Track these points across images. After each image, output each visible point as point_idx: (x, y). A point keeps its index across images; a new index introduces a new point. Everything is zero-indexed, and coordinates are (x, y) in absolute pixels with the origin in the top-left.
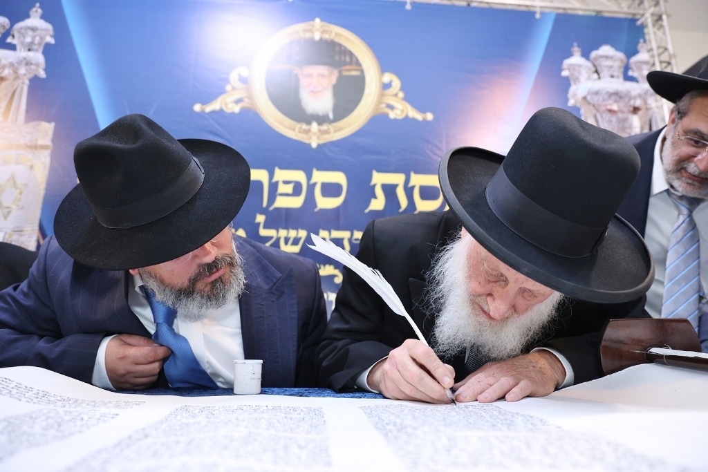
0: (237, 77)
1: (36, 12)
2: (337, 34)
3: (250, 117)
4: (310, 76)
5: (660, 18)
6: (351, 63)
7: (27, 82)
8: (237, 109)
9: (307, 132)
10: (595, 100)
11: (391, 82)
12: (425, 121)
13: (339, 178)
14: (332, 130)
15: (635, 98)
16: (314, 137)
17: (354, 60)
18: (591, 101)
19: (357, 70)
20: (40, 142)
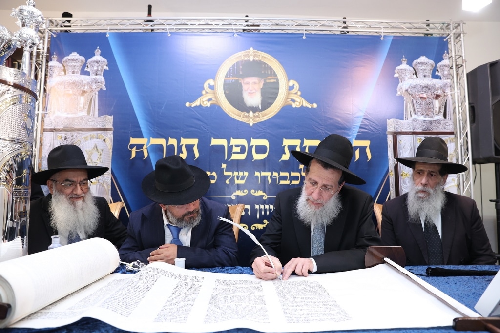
0: (208, 86)
1: (98, 52)
2: (262, 57)
3: (216, 109)
4: (248, 83)
5: (459, 35)
6: (271, 75)
7: (97, 93)
8: (209, 105)
9: (247, 117)
10: (413, 91)
11: (294, 85)
12: (312, 108)
13: (265, 143)
14: (261, 116)
15: (438, 89)
16: (251, 119)
17: (273, 73)
18: (411, 92)
19: (274, 79)
20: (107, 127)
